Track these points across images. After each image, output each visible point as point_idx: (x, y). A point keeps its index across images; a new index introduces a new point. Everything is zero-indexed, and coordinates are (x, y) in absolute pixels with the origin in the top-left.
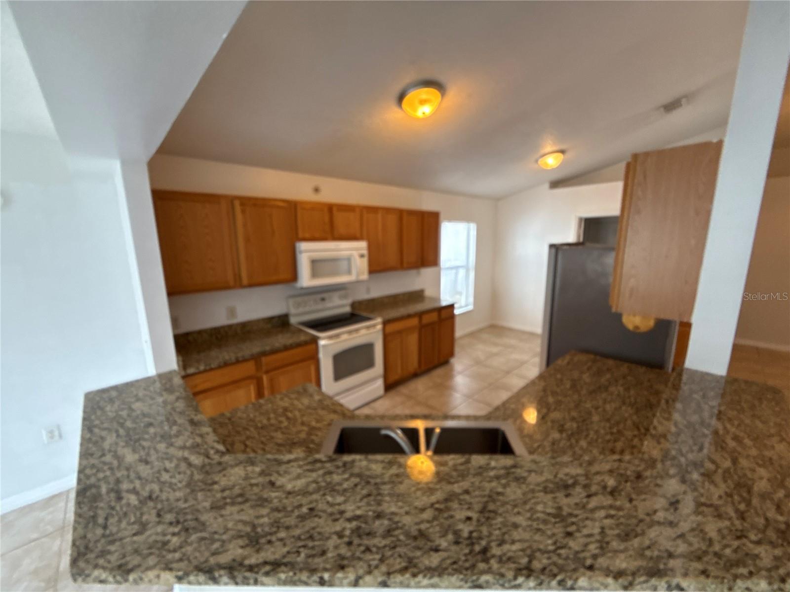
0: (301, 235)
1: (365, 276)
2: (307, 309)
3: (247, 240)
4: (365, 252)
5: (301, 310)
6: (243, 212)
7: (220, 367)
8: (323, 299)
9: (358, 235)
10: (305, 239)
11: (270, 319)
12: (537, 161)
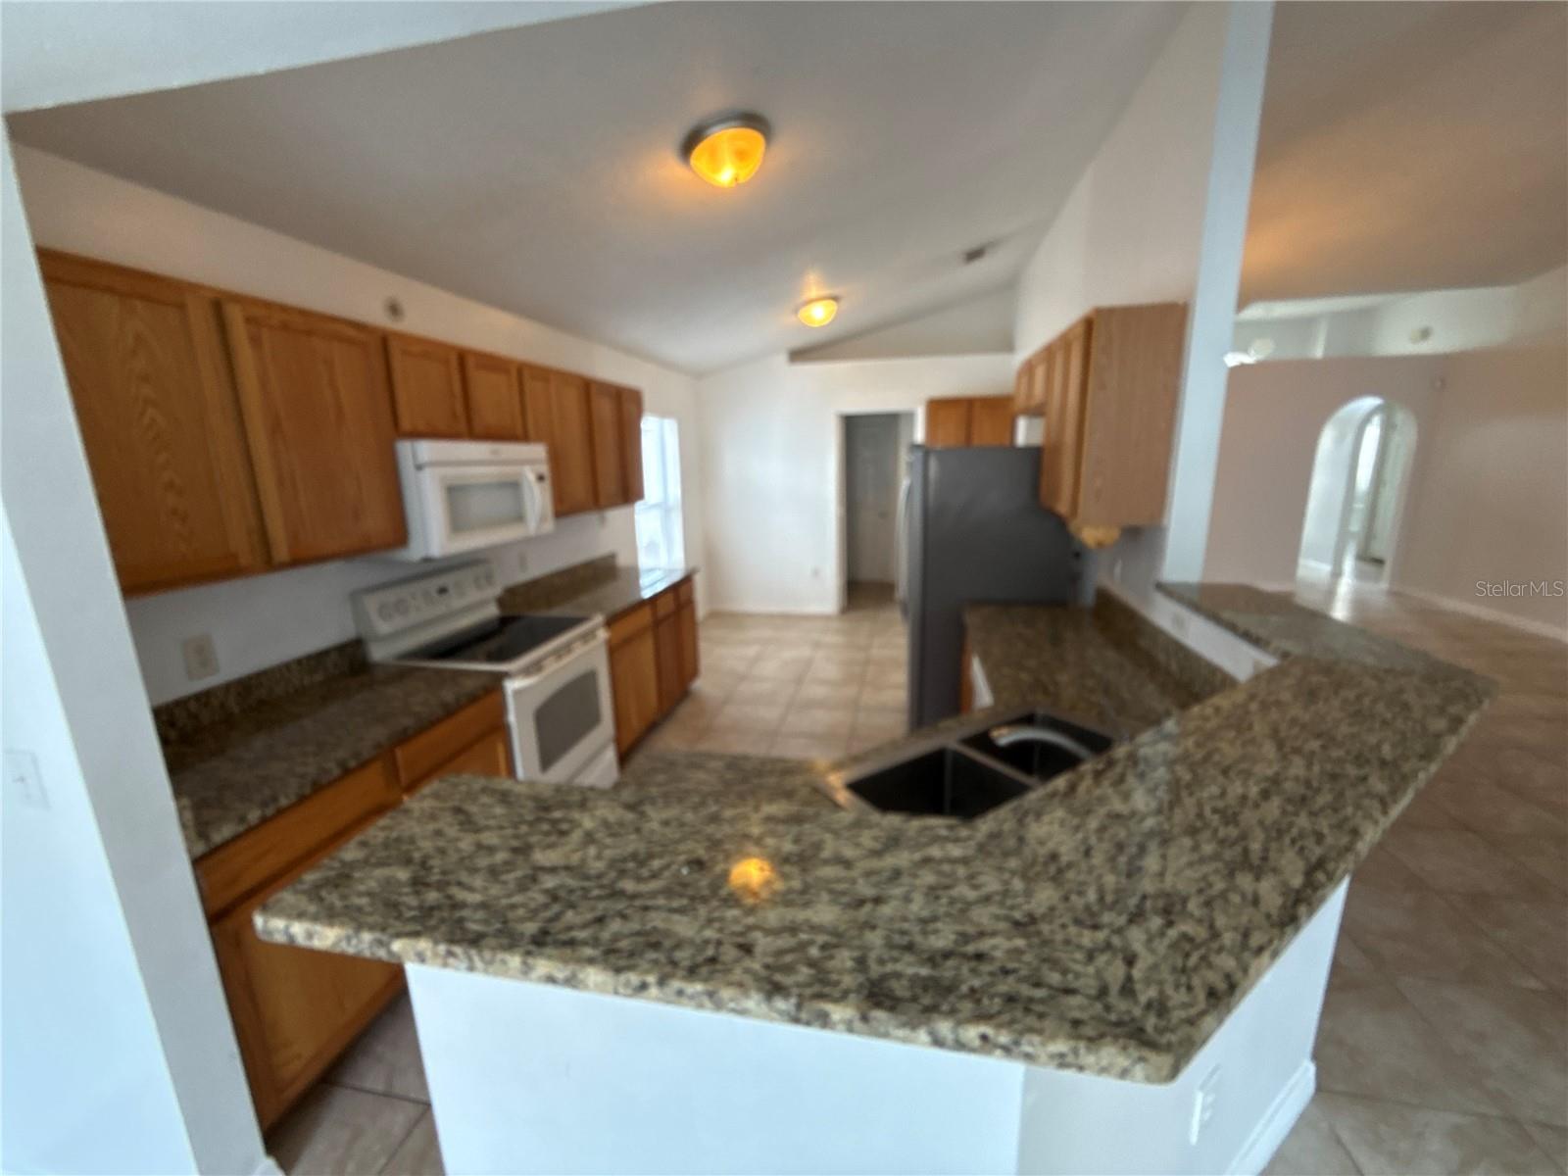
0: (406, 424)
1: (549, 526)
2: (414, 617)
3: (275, 428)
4: (544, 469)
5: (399, 622)
6: (255, 341)
7: (302, 799)
8: (443, 591)
9: (519, 431)
10: (417, 435)
11: (318, 659)
12: (796, 311)
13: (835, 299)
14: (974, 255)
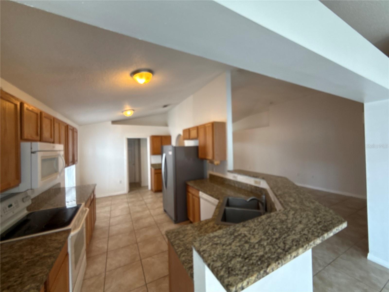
4: (63, 153)
9: (53, 140)
12: (123, 112)
13: (133, 110)
14: (165, 106)
